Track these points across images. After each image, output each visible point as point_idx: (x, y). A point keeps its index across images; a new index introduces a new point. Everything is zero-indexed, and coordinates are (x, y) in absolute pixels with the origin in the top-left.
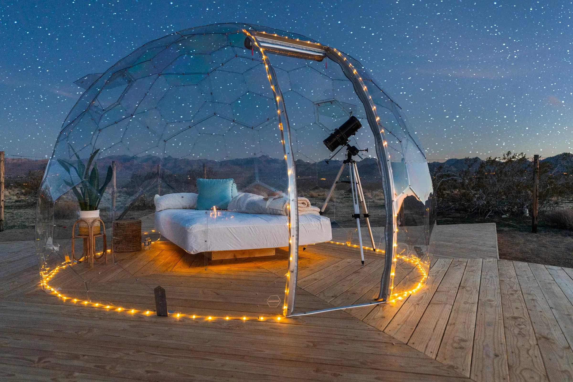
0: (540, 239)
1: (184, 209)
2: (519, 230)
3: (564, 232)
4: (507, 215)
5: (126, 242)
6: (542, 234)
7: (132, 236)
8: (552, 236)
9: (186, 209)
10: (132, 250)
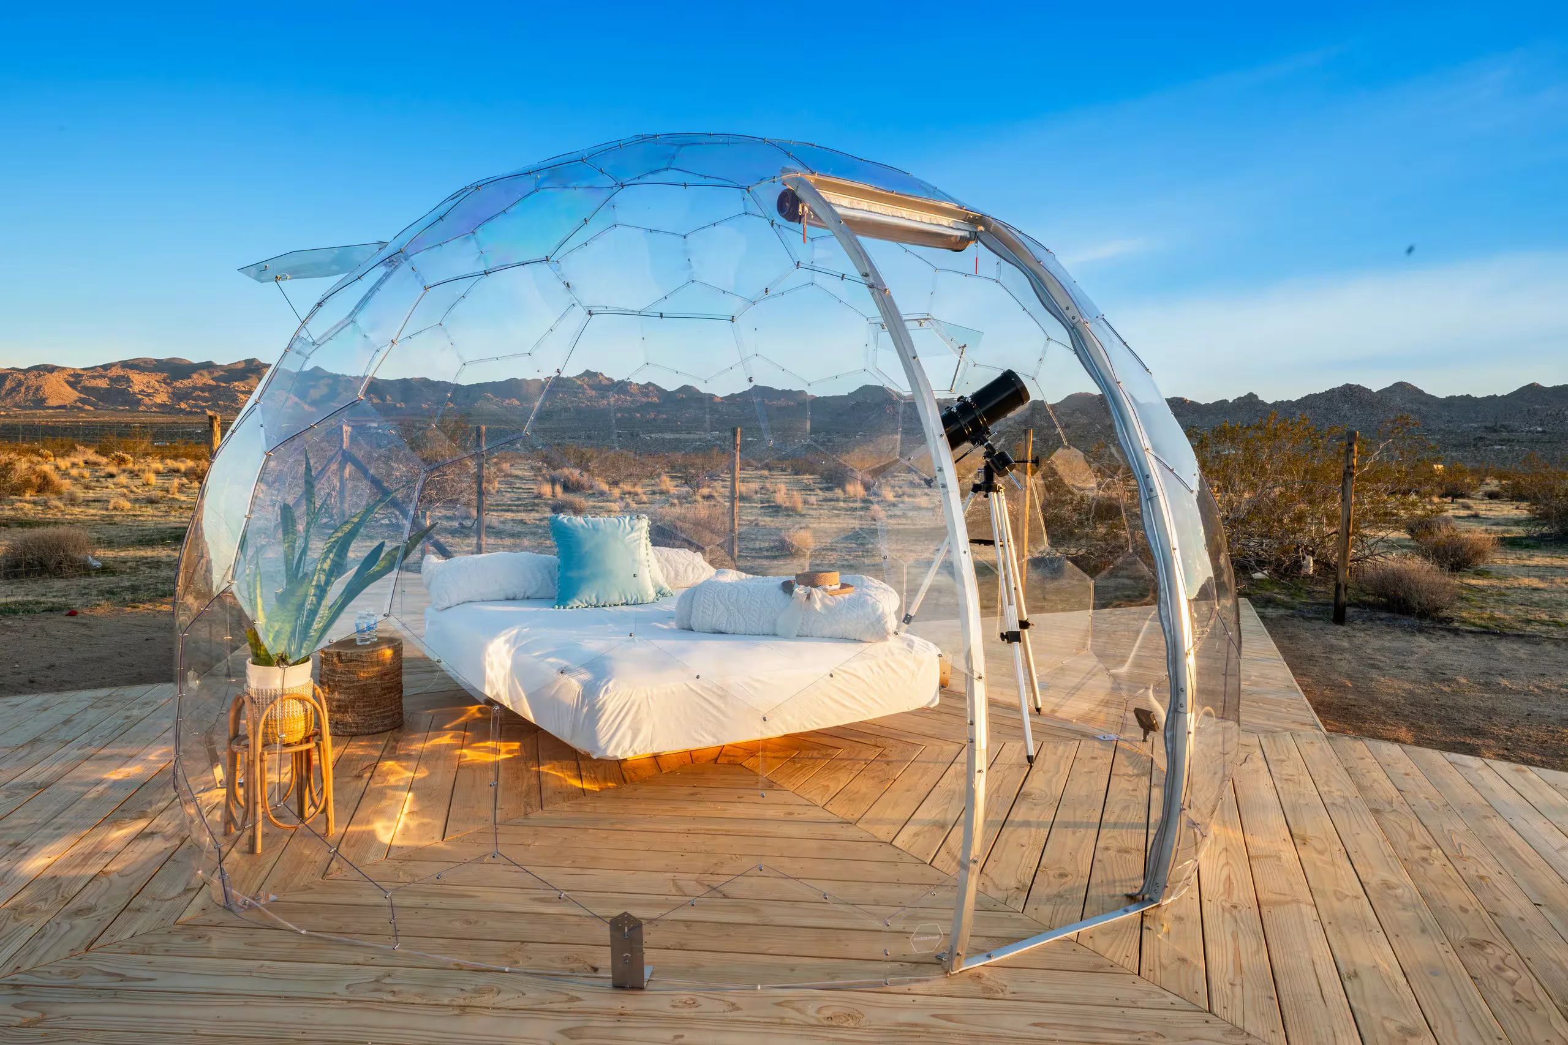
0: (1356, 641)
1: (508, 599)
2: (1303, 617)
3: (1406, 621)
4: (1266, 572)
5: (364, 707)
6: (1356, 627)
7: (383, 689)
8: (1381, 632)
9: (514, 599)
10: (380, 729)
